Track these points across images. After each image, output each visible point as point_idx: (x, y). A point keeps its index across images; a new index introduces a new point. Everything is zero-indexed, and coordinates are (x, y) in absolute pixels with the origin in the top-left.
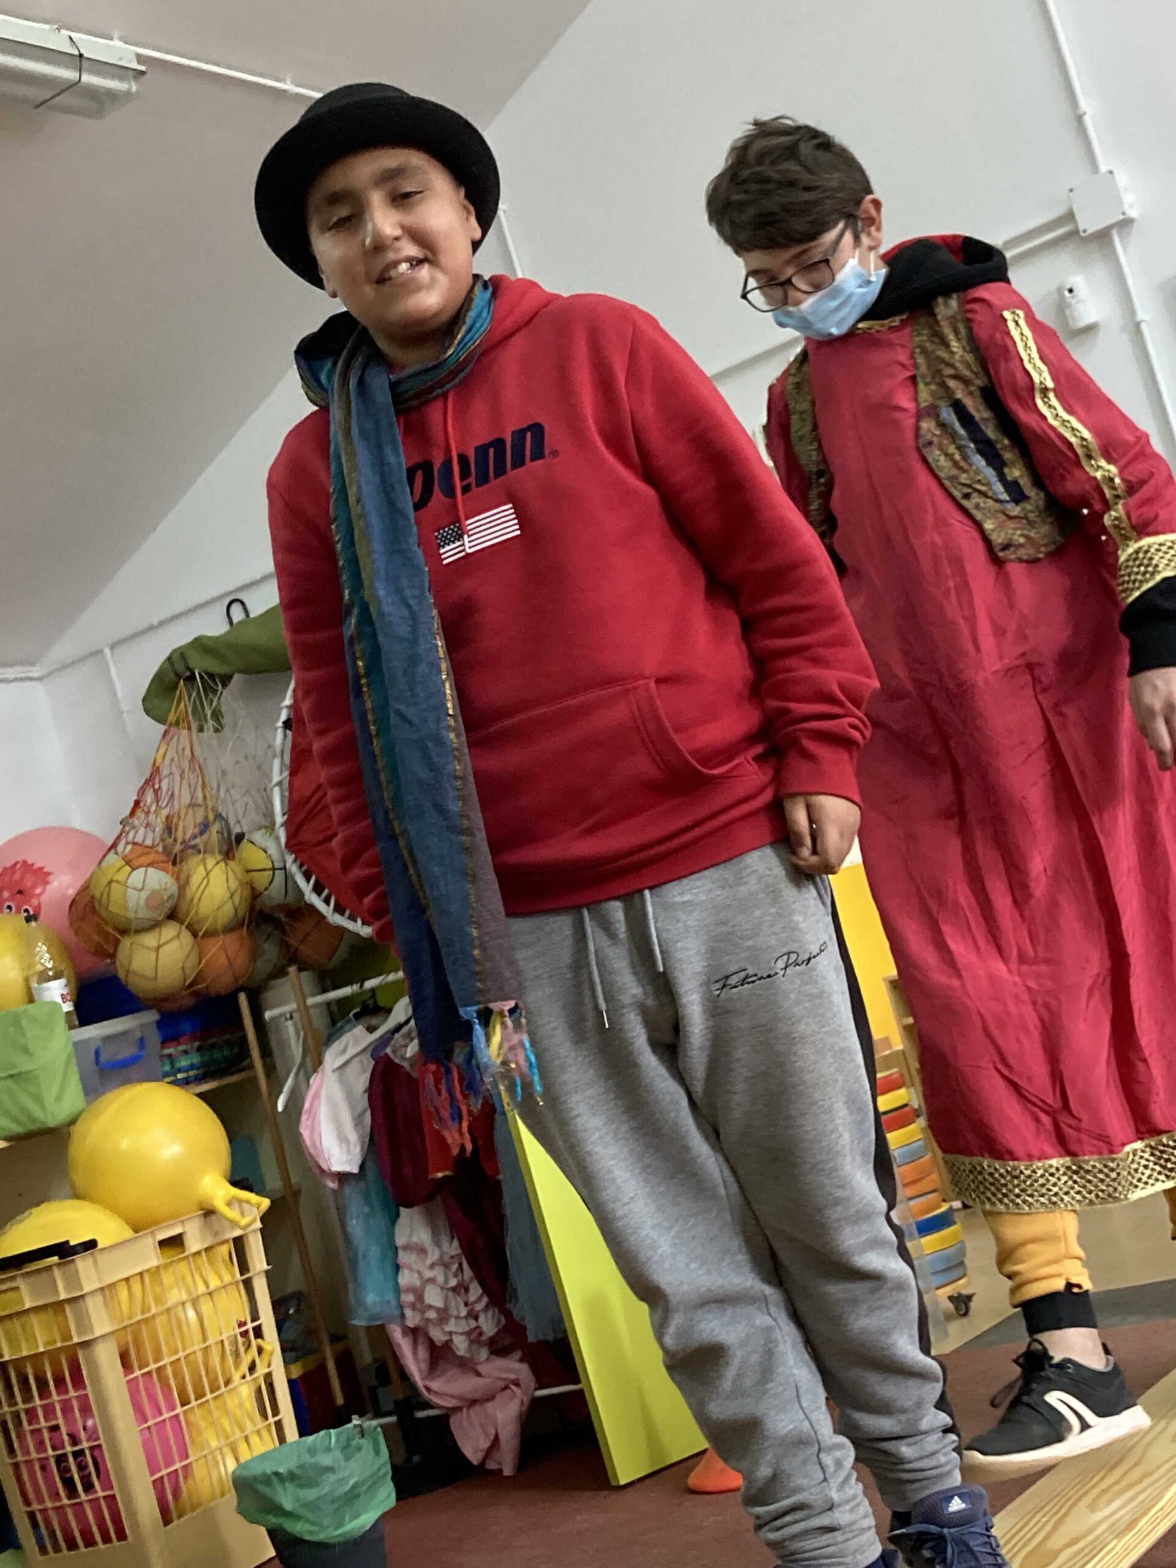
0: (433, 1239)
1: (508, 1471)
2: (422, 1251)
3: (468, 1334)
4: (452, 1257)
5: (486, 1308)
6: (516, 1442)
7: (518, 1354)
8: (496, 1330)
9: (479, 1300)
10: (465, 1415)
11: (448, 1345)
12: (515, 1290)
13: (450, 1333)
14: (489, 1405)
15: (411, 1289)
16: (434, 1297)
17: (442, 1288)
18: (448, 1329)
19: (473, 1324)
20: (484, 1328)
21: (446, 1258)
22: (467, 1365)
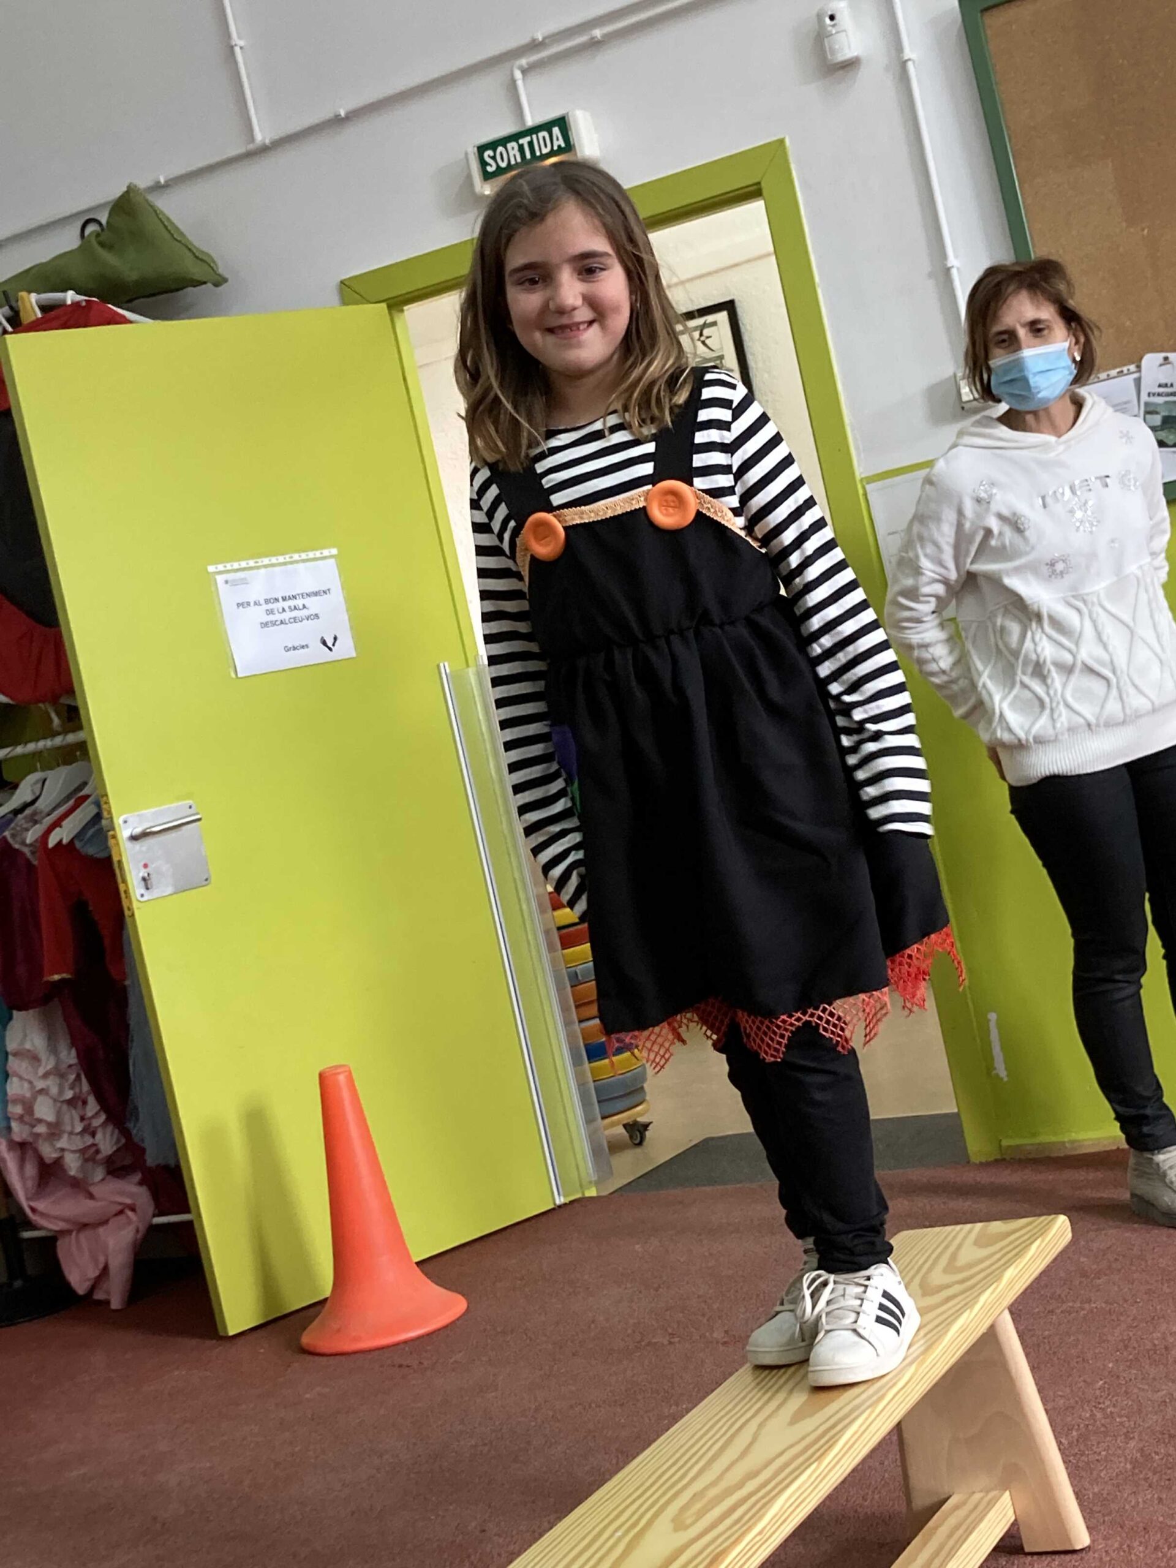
0: (49, 1045)
1: (116, 1304)
2: (35, 1059)
3: (83, 1151)
4: (70, 1066)
5: (104, 1125)
6: (127, 1273)
7: (138, 1176)
8: (115, 1148)
9: (97, 1114)
10: (73, 1241)
11: (58, 1163)
12: (136, 1108)
13: (62, 1150)
14: (101, 1230)
15: (20, 1100)
16: (44, 1110)
17: (55, 1100)
18: (59, 1145)
19: (89, 1141)
20: (102, 1147)
21: (63, 1066)
22: (79, 1185)
